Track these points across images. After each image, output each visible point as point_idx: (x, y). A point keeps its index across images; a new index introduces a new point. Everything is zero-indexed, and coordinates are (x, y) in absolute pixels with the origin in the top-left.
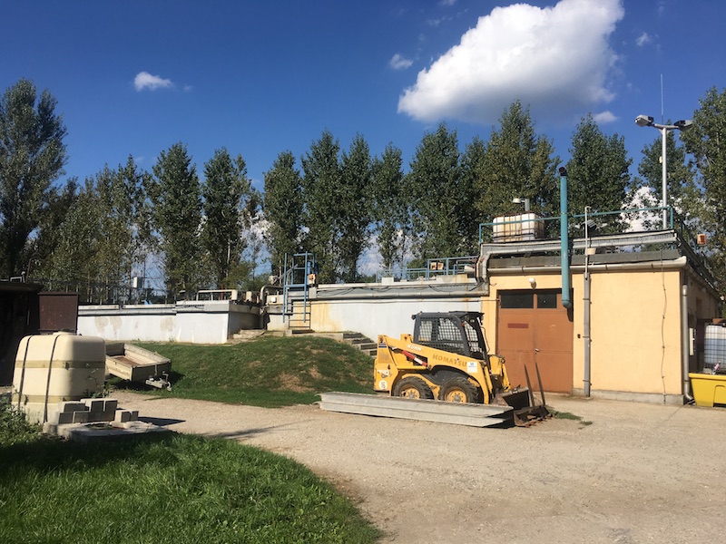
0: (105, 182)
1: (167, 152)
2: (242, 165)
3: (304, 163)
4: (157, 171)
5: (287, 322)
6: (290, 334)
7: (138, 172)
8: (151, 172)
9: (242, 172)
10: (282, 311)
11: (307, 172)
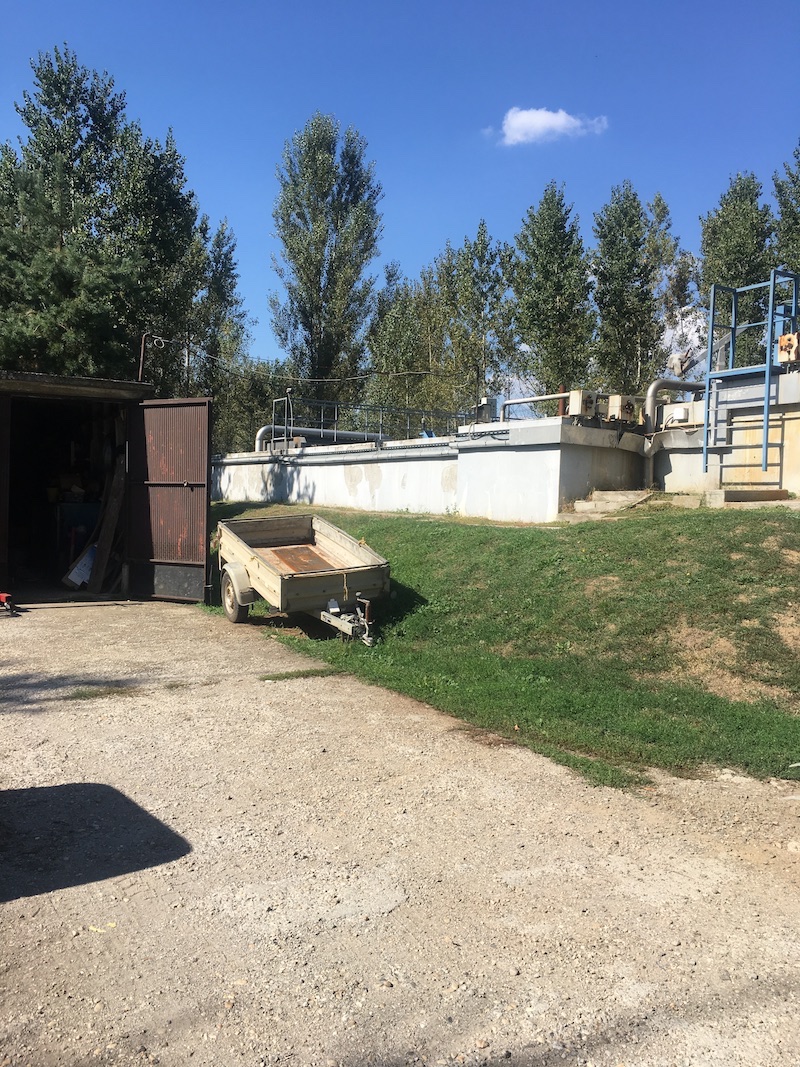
0: (448, 270)
1: (537, 207)
2: (663, 213)
3: (780, 189)
4: (522, 241)
5: (714, 469)
6: (718, 502)
7: (493, 246)
8: (513, 243)
9: (663, 225)
10: (702, 444)
11: (784, 204)
